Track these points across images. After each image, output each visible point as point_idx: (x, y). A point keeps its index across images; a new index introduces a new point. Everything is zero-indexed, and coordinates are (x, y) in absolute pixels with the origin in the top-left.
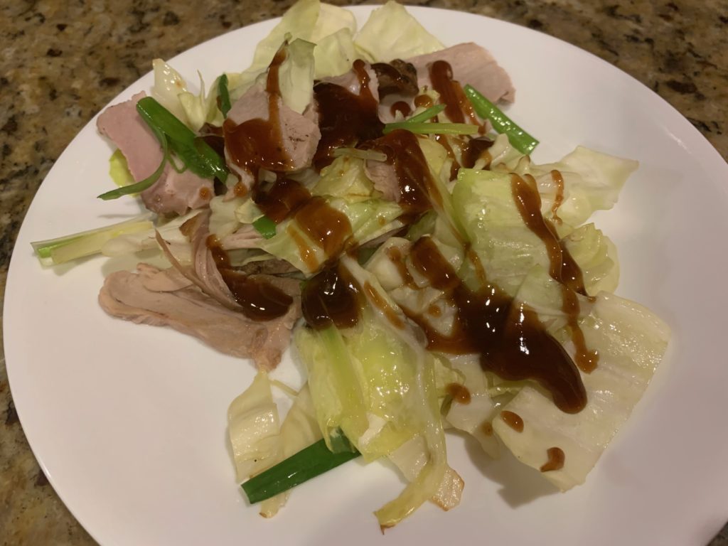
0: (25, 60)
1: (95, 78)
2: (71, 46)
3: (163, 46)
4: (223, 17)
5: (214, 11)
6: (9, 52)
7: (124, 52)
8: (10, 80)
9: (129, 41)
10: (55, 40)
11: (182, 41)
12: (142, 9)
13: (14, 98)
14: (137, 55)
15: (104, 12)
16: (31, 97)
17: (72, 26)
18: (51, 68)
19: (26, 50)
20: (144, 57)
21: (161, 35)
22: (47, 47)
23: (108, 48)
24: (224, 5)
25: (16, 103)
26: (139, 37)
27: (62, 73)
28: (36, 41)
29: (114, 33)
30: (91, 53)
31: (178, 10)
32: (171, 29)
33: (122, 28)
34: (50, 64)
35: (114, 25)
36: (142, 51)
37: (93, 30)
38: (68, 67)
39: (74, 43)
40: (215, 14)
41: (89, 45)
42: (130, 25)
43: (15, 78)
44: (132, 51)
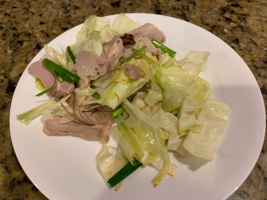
0: (33, 27)
1: (59, 29)
2: (47, 20)
3: (77, 16)
4: (92, 5)
5: (89, 4)
6: (26, 25)
7: (65, 20)
8: (31, 33)
9: (65, 16)
10: (40, 19)
11: (83, 13)
12: (65, 6)
13: (35, 38)
14: (70, 20)
15: (53, 9)
16: (41, 37)
17: (44, 14)
18: (43, 28)
19: (32, 24)
20: (72, 20)
21: (75, 13)
22: (39, 22)
23: (59, 19)
24: (91, 1)
25: (37, 40)
26: (68, 14)
27: (48, 29)
28: (34, 20)
29: (59, 14)
30: (54, 22)
31: (77, 5)
32: (77, 11)
33: (61, 13)
34: (42, 27)
35: (58, 12)
36: (71, 19)
37: (52, 14)
38: (49, 27)
39: (47, 19)
40: (90, 4)
41: (53, 19)
42: (63, 11)
43: (33, 33)
44: (68, 19)
